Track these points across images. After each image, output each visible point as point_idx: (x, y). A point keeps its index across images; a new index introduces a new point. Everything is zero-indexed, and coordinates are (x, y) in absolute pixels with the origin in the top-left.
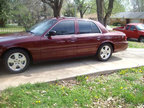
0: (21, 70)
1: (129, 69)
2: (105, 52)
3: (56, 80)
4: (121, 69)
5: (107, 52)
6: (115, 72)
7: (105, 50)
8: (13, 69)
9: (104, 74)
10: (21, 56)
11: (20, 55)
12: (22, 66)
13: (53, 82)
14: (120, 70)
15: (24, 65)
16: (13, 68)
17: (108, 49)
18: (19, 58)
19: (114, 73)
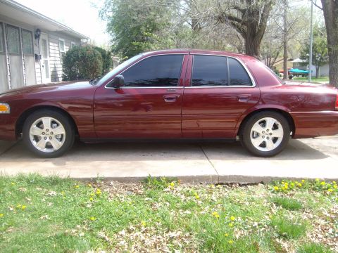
0: (55, 151)
1: (313, 182)
2: (266, 133)
3: (95, 176)
4: (284, 179)
5: (271, 134)
6: (262, 183)
7: (265, 129)
8: (39, 148)
9: (227, 184)
10: (55, 125)
11: (53, 122)
12: (57, 145)
13: (89, 179)
14: (281, 180)
15: (61, 144)
16: (40, 146)
17: (275, 127)
18: (52, 127)
19: (260, 185)
